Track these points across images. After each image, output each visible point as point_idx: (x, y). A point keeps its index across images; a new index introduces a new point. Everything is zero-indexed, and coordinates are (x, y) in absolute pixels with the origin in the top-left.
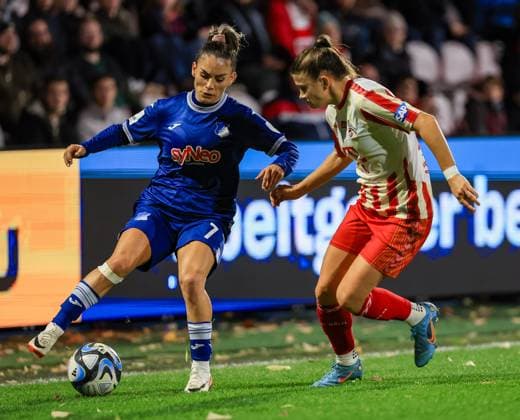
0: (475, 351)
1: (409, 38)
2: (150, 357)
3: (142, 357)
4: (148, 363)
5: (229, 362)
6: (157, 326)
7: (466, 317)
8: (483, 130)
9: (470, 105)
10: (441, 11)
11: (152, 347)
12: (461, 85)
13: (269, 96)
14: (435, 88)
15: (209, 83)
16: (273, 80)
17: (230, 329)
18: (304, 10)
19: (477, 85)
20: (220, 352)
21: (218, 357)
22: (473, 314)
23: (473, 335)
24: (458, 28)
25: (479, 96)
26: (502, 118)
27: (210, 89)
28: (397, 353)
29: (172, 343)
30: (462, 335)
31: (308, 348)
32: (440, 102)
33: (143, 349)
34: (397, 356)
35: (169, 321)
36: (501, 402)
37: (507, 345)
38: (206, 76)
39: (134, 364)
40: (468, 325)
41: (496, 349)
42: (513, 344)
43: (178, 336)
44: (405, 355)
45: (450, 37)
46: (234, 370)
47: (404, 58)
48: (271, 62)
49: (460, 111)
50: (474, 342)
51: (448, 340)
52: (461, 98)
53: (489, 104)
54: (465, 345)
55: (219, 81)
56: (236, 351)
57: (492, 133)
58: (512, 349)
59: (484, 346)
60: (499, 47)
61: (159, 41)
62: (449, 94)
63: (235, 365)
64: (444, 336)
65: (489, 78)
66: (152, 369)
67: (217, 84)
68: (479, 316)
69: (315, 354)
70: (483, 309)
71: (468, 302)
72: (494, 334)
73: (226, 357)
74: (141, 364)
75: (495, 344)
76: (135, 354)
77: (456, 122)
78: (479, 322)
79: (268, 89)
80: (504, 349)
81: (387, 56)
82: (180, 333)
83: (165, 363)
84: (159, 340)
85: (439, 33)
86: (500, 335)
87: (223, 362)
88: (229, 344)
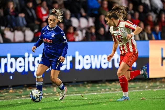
0: (87, 95)
1: (71, 17)
2: (5, 96)
3: (4, 96)
4: (5, 98)
5: (25, 97)
6: (7, 89)
7: (85, 86)
8: (90, 39)
9: (87, 33)
10: (79, 10)
11: (6, 94)
12: (85, 28)
13: (36, 31)
14: (78, 29)
15: (52, 22)
16: (37, 27)
17: (26, 89)
18: (45, 9)
19: (89, 28)
20: (23, 95)
21: (23, 96)
22: (87, 86)
23: (87, 91)
24: (84, 14)
25: (89, 31)
26: (95, 37)
27: (52, 23)
28: (68, 95)
29: (11, 93)
30: (84, 91)
31: (45, 94)
32: (79, 32)
33: (4, 94)
34: (68, 96)
35: (10, 87)
36: (94, 108)
37: (95, 94)
38: (51, 20)
39: (1, 98)
40: (86, 88)
41: (92, 95)
42: (97, 93)
43: (12, 91)
44: (70, 96)
45: (82, 16)
46: (27, 99)
47: (70, 21)
48: (37, 22)
49: (84, 35)
50: (87, 93)
51: (80, 92)
52: (84, 31)
53: (91, 33)
54: (85, 93)
55: (54, 21)
56: (28, 95)
57: (92, 40)
58: (97, 94)
59: (90, 94)
60: (94, 19)
61: (9, 17)
62: (81, 31)
63: (27, 98)
64: (79, 91)
65: (92, 27)
66: (6, 99)
67: (54, 22)
68: (89, 86)
69: (47, 96)
70: (89, 85)
71: (86, 83)
72: (92, 91)
73: (25, 96)
74: (3, 98)
75: (92, 93)
76: (2, 96)
77: (83, 37)
78: (88, 88)
79: (36, 29)
80: (95, 95)
81: (66, 21)
82: (13, 90)
83: (9, 98)
84: (8, 92)
85: (79, 15)
86: (94, 91)
87: (24, 97)
88: (26, 93)
